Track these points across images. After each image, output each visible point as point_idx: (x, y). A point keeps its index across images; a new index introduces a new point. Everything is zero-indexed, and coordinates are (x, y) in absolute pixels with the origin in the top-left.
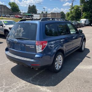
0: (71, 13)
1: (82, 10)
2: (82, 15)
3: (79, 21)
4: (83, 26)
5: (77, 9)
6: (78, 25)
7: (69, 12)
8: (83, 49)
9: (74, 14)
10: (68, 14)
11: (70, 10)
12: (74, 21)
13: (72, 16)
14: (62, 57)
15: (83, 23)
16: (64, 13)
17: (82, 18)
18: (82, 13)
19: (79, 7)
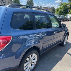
0: (60, 8)
1: (69, 7)
2: (69, 11)
3: (66, 16)
4: (69, 21)
5: (65, 6)
6: (64, 19)
7: (59, 7)
8: (65, 43)
9: (62, 10)
10: (58, 10)
11: (60, 6)
12: (62, 15)
13: (61, 11)
14: (36, 56)
15: (69, 18)
16: (54, 8)
17: (68, 14)
18: (69, 9)
19: (67, 4)
